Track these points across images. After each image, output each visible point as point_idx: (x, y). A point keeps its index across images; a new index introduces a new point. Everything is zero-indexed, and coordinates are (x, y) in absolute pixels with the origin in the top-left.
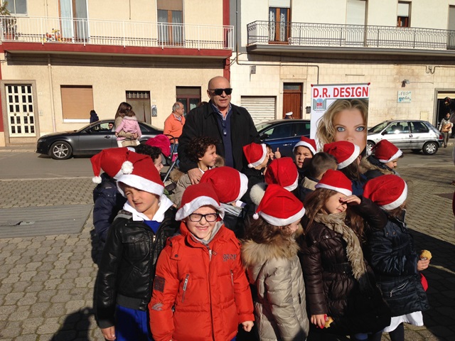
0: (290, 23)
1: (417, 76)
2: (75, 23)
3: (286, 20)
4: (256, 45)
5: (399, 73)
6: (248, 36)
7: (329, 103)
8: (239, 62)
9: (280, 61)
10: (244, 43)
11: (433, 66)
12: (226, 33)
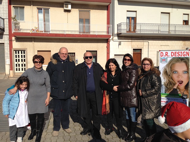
0: (136, 23)
2: (45, 25)
3: (134, 22)
4: (121, 33)
5: (184, 45)
6: (118, 29)
7: (169, 59)
8: (114, 40)
9: (131, 40)
10: (116, 32)
12: (108, 28)
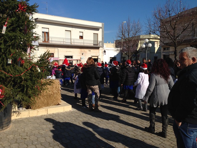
1: (86, 52)
5: (81, 51)
9: (46, 47)
11: (90, 49)
